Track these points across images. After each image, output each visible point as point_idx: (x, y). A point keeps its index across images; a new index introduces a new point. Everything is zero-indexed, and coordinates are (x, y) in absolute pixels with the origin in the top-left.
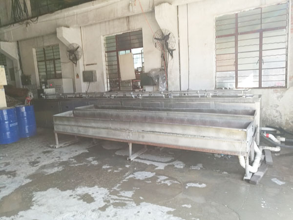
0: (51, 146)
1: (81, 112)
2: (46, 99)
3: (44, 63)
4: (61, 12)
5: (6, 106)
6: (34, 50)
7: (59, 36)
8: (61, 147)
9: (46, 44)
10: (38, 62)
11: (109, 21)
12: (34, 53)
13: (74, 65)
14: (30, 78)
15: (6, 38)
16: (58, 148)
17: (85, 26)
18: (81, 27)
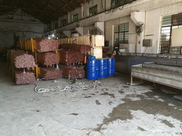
0: (128, 84)
1: (147, 65)
2: (121, 55)
3: (118, 34)
4: (135, 2)
5: (102, 57)
6: (113, 26)
7: (132, 17)
8: (133, 85)
9: (121, 23)
10: (114, 33)
11: (168, 5)
12: (113, 28)
13: (138, 35)
14: (109, 42)
15: (100, 20)
16: (132, 86)
17: (149, 10)
18: (146, 11)
